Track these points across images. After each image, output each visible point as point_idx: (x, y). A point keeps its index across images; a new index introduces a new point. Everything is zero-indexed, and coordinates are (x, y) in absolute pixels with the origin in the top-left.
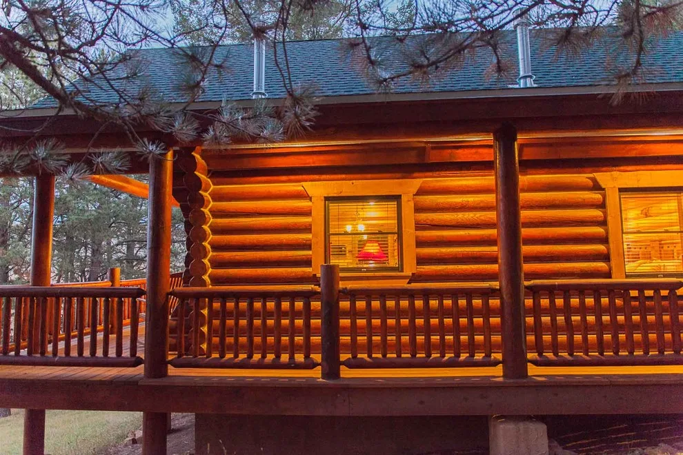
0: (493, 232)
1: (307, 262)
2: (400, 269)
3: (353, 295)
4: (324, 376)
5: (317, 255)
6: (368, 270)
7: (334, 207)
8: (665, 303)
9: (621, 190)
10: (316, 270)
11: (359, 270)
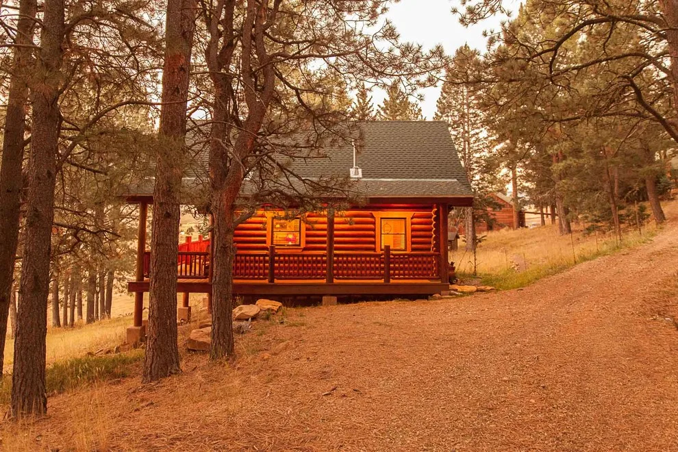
0: (325, 232)
1: (264, 242)
2: (299, 245)
3: (280, 256)
4: (269, 282)
5: (268, 239)
6: (288, 245)
7: (275, 221)
8: (401, 260)
9: (381, 218)
10: (268, 245)
11: (284, 245)
